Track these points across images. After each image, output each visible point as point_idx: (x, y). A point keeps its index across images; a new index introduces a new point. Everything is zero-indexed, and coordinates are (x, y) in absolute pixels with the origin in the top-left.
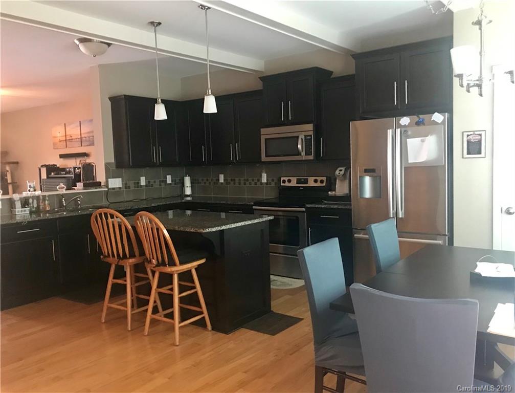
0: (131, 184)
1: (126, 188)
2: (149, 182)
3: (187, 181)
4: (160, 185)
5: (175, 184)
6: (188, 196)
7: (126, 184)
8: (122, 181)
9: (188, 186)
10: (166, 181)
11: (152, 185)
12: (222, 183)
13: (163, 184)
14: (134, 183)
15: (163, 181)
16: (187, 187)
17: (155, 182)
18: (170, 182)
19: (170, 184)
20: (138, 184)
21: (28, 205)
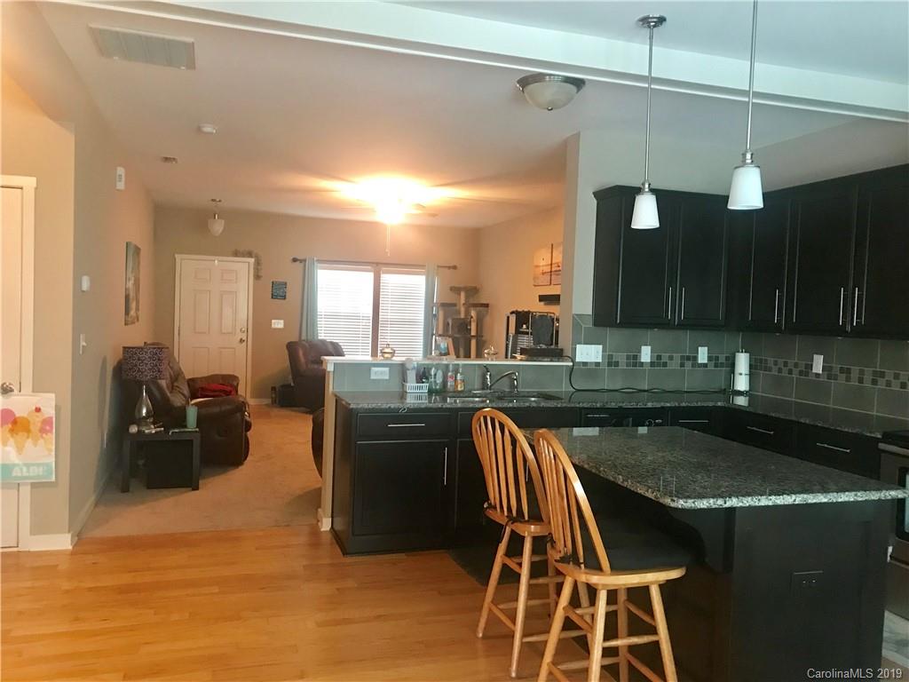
0: (621, 358)
1: (610, 364)
2: (659, 357)
3: (742, 362)
4: (682, 365)
5: (716, 366)
6: (740, 393)
7: (610, 357)
8: (604, 350)
9: (743, 373)
10: (695, 358)
11: (665, 364)
12: (817, 375)
13: (688, 364)
14: (628, 358)
15: (688, 358)
16: (741, 374)
17: (671, 358)
18: (706, 361)
19: (705, 365)
20: (634, 360)
21: (427, 378)
